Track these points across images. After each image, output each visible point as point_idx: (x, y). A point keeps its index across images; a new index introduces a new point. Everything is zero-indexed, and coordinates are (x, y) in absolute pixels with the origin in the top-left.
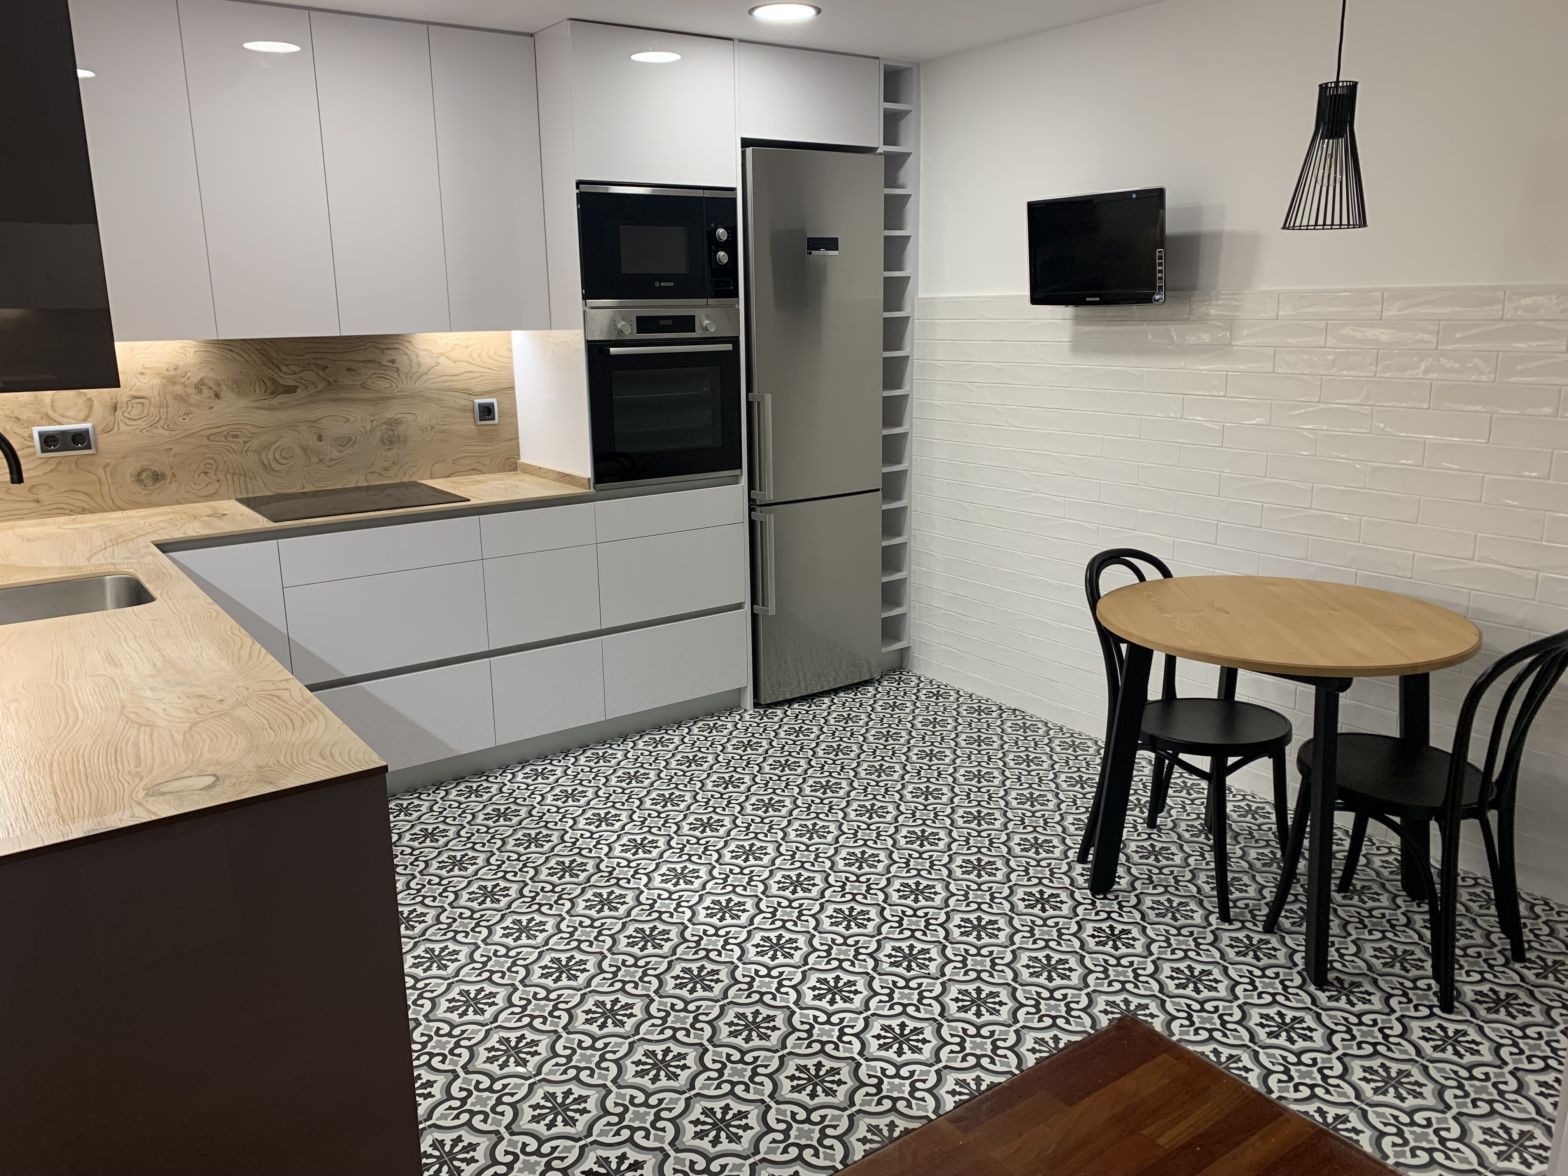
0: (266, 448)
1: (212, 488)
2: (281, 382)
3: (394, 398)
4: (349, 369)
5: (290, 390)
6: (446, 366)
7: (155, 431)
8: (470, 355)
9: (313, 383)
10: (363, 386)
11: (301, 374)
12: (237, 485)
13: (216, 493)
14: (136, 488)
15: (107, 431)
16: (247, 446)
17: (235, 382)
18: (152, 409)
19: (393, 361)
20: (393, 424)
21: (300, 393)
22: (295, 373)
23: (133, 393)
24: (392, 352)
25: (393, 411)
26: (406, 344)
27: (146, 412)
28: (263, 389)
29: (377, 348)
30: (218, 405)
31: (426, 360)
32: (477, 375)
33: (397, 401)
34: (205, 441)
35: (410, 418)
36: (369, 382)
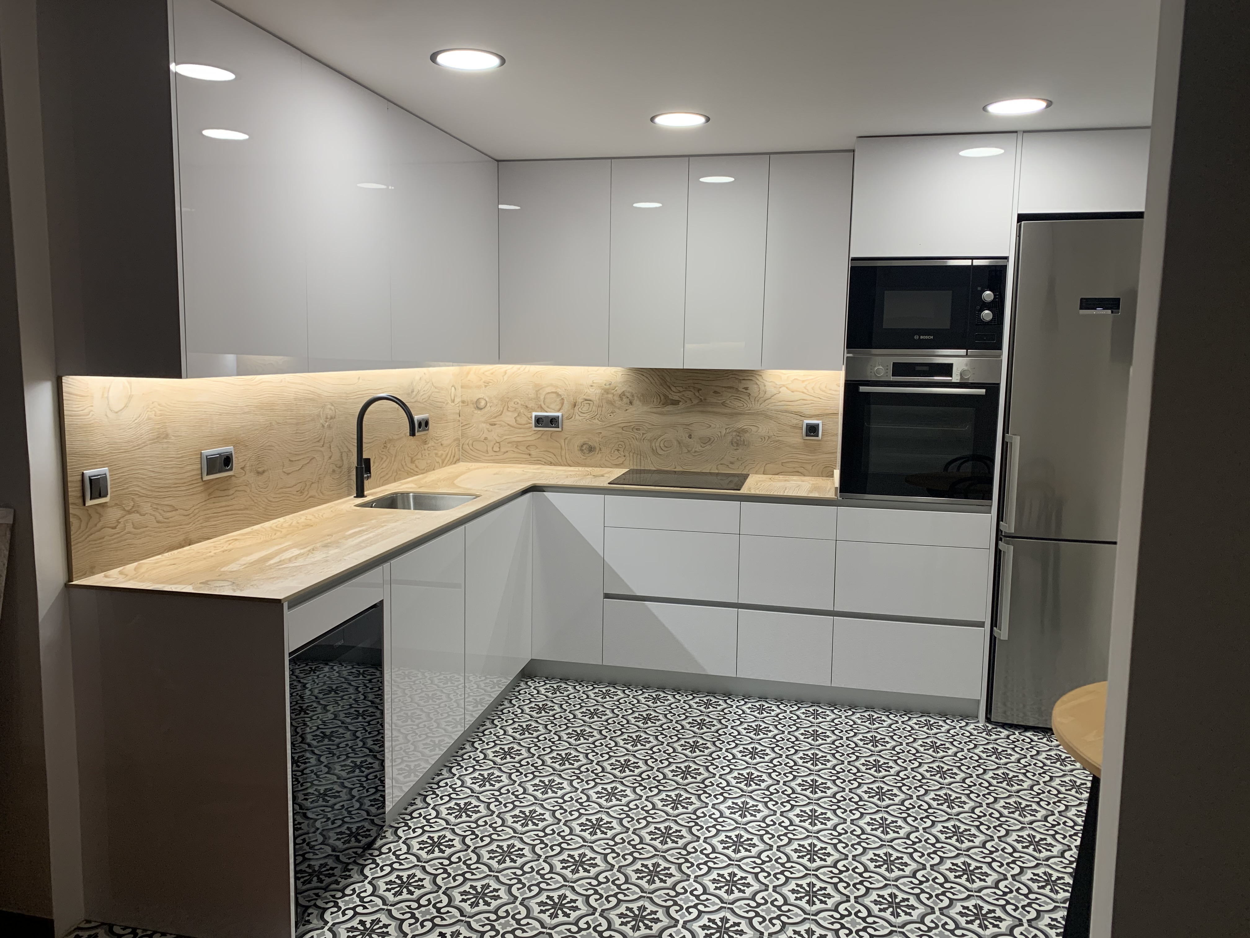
0: (656, 439)
1: (621, 460)
2: (670, 397)
3: (744, 414)
4: (715, 392)
5: (675, 403)
6: (785, 394)
7: (594, 421)
8: (805, 388)
9: (691, 399)
10: (724, 404)
11: (684, 393)
12: (635, 460)
13: (622, 464)
14: (579, 454)
15: (569, 418)
16: (644, 436)
17: (643, 395)
18: (594, 408)
19: (746, 389)
20: (741, 432)
21: (681, 405)
22: (680, 392)
23: (585, 397)
24: (748, 382)
25: (742, 423)
26: (758, 377)
27: (590, 410)
28: (659, 400)
29: (737, 379)
30: (631, 409)
31: (770, 389)
32: (809, 402)
33: (746, 416)
34: (620, 431)
35: (754, 429)
36: (728, 402)
